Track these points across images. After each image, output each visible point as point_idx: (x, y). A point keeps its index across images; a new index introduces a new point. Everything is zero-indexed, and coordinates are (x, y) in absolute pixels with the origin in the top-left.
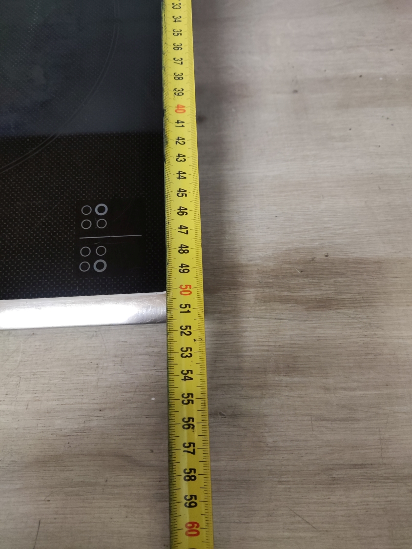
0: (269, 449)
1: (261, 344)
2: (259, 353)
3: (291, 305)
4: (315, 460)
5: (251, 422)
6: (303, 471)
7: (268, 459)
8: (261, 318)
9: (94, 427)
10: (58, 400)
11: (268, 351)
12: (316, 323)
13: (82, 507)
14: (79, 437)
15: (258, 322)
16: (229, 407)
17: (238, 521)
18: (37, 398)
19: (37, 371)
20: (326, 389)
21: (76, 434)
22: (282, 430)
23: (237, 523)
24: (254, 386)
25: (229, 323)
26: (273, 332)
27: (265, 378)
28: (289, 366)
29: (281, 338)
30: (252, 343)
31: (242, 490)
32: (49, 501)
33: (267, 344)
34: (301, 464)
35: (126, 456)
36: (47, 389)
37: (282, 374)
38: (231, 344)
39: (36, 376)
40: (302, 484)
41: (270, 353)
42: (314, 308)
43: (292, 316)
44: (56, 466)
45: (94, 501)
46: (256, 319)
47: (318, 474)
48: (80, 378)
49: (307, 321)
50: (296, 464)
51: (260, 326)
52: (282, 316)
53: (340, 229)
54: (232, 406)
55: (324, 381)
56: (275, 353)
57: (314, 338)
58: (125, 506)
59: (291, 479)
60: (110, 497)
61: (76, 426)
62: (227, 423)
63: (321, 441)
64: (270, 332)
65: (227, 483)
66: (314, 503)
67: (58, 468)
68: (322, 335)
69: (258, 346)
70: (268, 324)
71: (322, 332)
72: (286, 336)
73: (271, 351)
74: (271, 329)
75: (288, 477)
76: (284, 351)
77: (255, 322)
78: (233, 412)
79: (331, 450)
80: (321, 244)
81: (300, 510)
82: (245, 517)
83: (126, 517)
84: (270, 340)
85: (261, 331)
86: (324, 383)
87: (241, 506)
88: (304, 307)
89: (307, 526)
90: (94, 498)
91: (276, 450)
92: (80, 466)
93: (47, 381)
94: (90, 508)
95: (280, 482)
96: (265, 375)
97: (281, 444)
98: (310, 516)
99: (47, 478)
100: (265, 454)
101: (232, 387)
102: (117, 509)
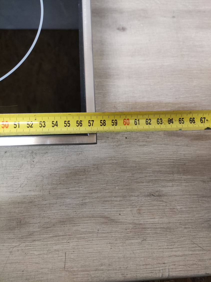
0: (179, 212)
1: (169, 158)
2: (168, 164)
3: (182, 138)
4: (201, 217)
5: (169, 199)
6: (196, 222)
7: (179, 217)
8: (168, 145)
9: (88, 203)
10: (66, 188)
11: (173, 162)
12: (196, 148)
13: (87, 245)
14: (81, 208)
15: (166, 147)
16: (156, 191)
17: (167, 248)
18: (54, 188)
19: (51, 173)
20: (204, 182)
21: (78, 206)
22: (184, 203)
23: (167, 249)
24: (168, 181)
25: (152, 147)
26: (175, 152)
27: (173, 176)
28: (184, 170)
29: (179, 155)
30: (165, 158)
31: (167, 233)
32: (69, 242)
33: (172, 158)
34: (195, 219)
35: (106, 217)
36: (59, 183)
37: (181, 174)
38: (154, 159)
39: (52, 176)
40: (196, 229)
41: (174, 163)
42: (194, 139)
43: (183, 144)
44: (70, 224)
45: (93, 241)
46: (165, 145)
47: (203, 223)
48: (76, 177)
49: (191, 146)
50: (192, 219)
51: (168, 149)
52: (179, 144)
53: (204, 97)
54: (158, 191)
55: (202, 177)
56: (177, 163)
57: (196, 156)
58: (110, 243)
59: (190, 226)
60: (101, 238)
61: (78, 202)
62: (156, 200)
63: (203, 207)
64: (173, 152)
65: (160, 229)
66: (202, 237)
67: (71, 225)
68: (200, 154)
69: (168, 160)
70: (172, 148)
71: (199, 152)
72: (182, 155)
73: (175, 162)
74: (174, 150)
75: (189, 226)
76: (181, 162)
77: (165, 147)
78: (159, 194)
79: (208, 212)
80: (195, 105)
81: (196, 241)
82: (170, 246)
83: (111, 249)
84: (174, 157)
85: (169, 152)
86: (202, 179)
87: (168, 240)
88: (190, 139)
89: (199, 248)
90: (93, 240)
91: (182, 213)
92: (83, 223)
93: (58, 179)
94: (91, 245)
95: (185, 228)
96: (173, 175)
97: (184, 209)
98: (201, 244)
99: (66, 230)
100: (177, 215)
101: (157, 181)
102: (106, 245)
